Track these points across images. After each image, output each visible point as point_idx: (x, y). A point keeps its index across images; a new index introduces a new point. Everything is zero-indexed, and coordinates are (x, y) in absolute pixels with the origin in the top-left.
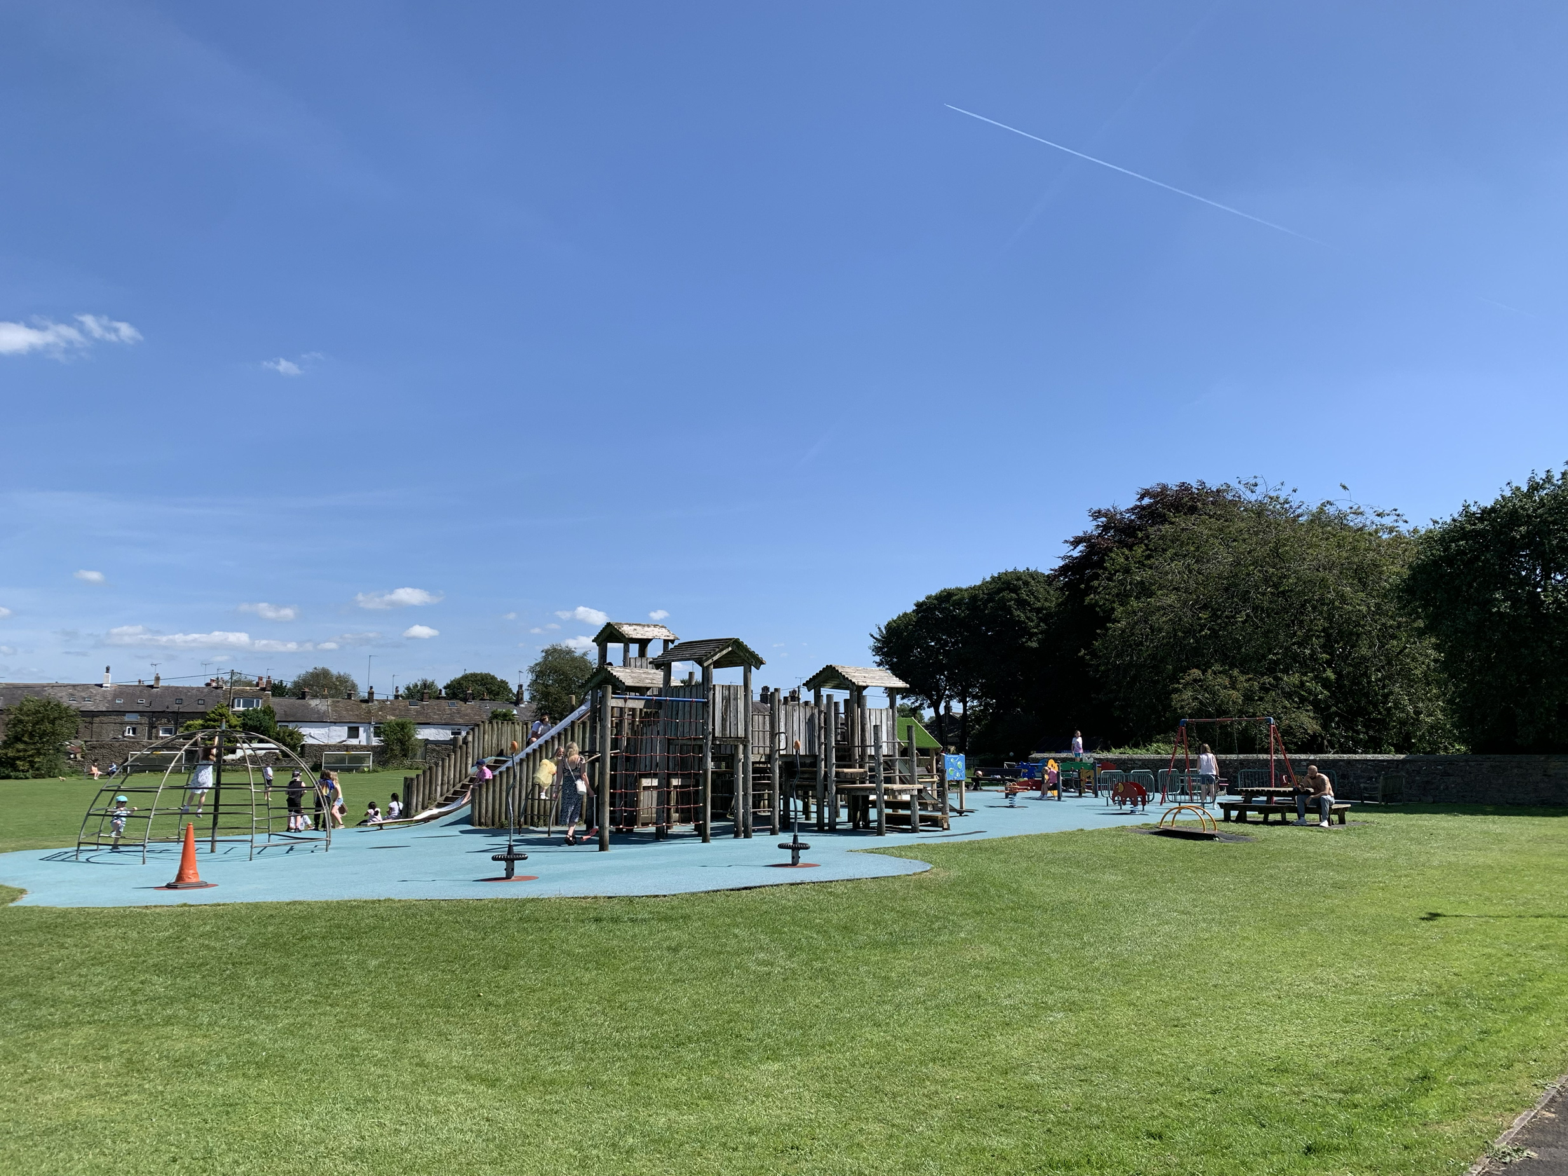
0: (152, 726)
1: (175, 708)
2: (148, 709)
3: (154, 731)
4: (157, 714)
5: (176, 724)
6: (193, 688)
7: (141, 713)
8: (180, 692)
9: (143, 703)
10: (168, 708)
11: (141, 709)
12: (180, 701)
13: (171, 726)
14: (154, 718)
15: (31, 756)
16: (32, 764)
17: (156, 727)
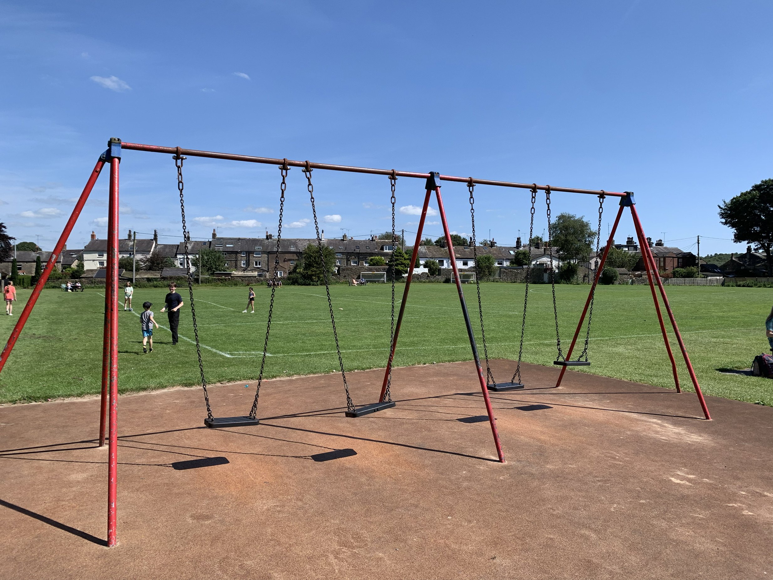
0: (348, 260)
1: (358, 251)
2: (345, 251)
3: (349, 262)
4: (350, 254)
5: (358, 259)
6: (361, 241)
7: (342, 253)
8: (356, 243)
9: (342, 248)
10: (355, 250)
11: (342, 251)
12: (358, 247)
13: (356, 260)
14: (348, 255)
15: (318, 274)
16: (319, 277)
17: (349, 260)
